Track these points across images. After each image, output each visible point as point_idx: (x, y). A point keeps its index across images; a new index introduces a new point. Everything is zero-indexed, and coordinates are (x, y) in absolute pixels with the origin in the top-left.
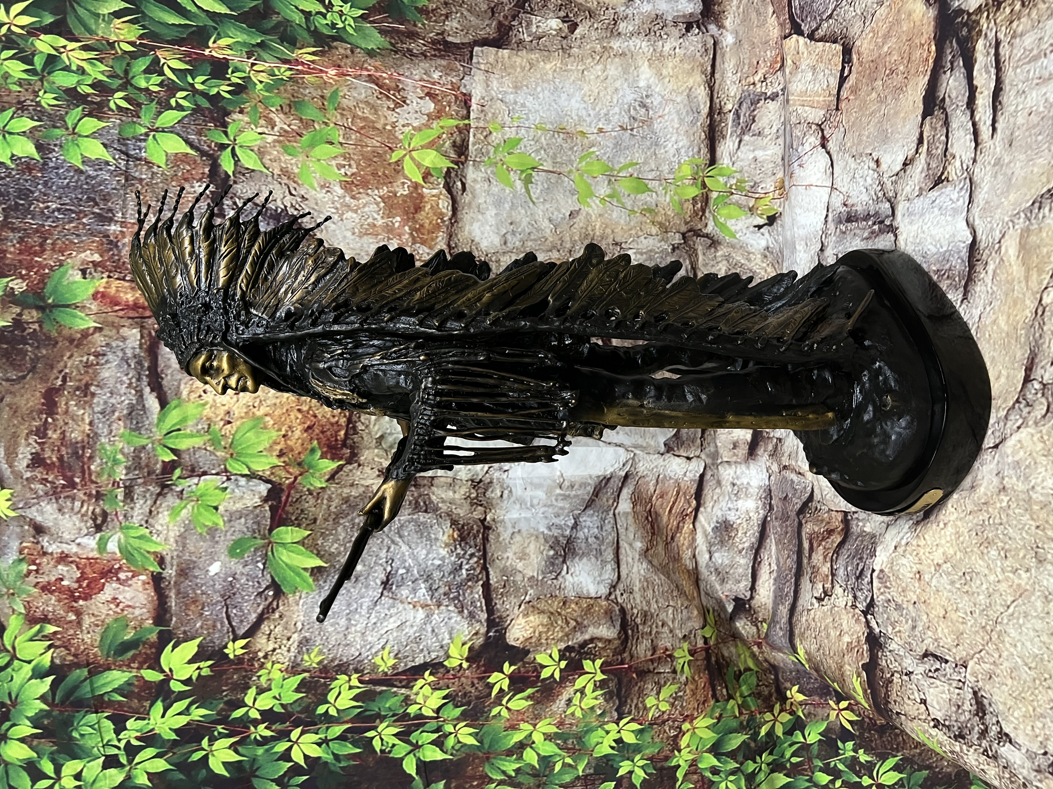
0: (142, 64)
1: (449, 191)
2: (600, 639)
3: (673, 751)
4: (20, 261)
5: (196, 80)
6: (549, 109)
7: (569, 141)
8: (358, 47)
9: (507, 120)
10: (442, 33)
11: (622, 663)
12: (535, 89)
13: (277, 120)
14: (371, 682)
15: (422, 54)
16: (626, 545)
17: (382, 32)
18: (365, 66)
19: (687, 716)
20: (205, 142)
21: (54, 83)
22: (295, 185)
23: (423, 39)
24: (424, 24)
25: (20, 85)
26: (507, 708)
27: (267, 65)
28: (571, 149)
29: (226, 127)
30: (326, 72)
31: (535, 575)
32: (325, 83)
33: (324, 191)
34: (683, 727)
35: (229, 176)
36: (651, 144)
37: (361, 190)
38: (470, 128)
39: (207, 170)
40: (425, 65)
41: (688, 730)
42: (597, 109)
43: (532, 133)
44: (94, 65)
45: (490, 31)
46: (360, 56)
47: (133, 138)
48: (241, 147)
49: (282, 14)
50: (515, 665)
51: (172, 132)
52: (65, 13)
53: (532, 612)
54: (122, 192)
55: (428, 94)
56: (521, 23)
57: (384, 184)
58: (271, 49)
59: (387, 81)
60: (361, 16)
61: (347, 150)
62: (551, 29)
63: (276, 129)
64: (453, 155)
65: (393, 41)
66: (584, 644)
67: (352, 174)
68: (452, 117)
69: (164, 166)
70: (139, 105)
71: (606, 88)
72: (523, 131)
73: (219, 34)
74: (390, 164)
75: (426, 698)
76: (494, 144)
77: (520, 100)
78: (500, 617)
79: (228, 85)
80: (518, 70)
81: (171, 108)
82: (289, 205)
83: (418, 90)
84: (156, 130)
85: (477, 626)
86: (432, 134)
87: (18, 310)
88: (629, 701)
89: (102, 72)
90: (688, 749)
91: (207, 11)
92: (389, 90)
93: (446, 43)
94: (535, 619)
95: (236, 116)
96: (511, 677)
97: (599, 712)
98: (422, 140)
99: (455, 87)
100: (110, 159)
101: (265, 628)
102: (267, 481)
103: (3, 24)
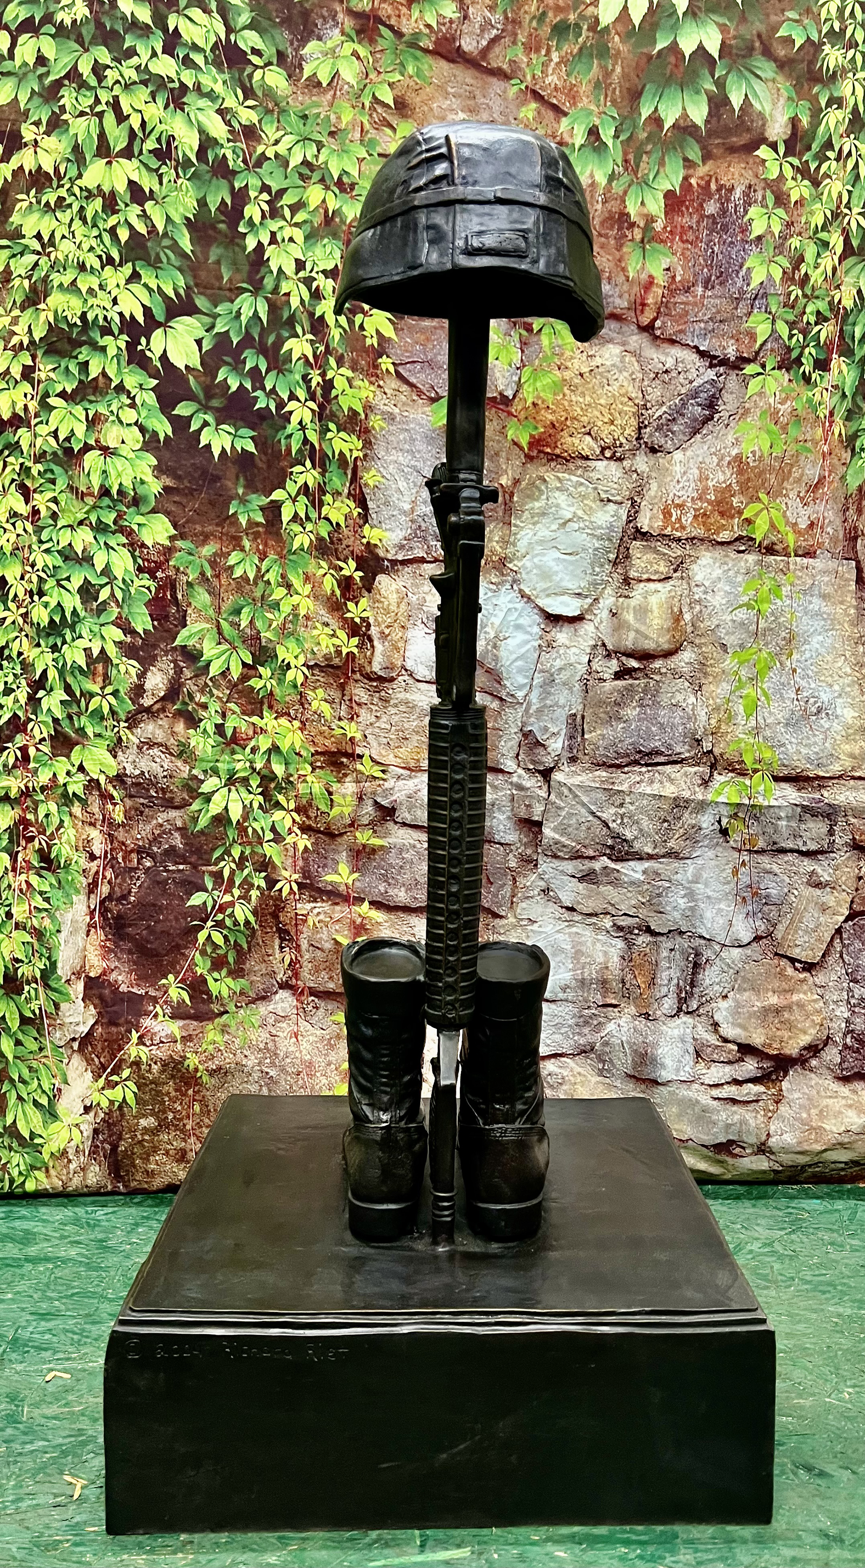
0: (823, 309)
1: (736, 540)
2: (372, 654)
4: (675, 226)
5: (811, 349)
6: (807, 624)
7: (783, 642)
8: (847, 468)
9: (797, 589)
13: (786, 406)
14: (355, 467)
15: (845, 519)
18: (832, 474)
20: (765, 354)
21: (807, 247)
22: (736, 418)
23: (856, 519)
25: (805, 223)
27: (827, 400)
28: (777, 645)
29: (777, 369)
30: (825, 444)
32: (816, 443)
33: (733, 441)
35: (741, 371)
37: (735, 469)
38: (787, 557)
39: (745, 355)
40: (838, 522)
42: (811, 668)
43: (787, 609)
44: (821, 275)
46: (840, 470)
47: (767, 303)
48: (764, 380)
50: (361, 580)
51: (772, 331)
52: (859, 255)
55: (812, 523)
57: (740, 488)
58: (840, 403)
59: (820, 491)
61: (765, 458)
63: (779, 405)
64: (765, 543)
65: (853, 496)
66: (370, 640)
67: (747, 463)
68: (795, 542)
69: (747, 325)
70: (793, 307)
72: (788, 602)
73: (849, 364)
74: (756, 492)
75: (338, 509)
76: (776, 578)
77: (814, 600)
78: (398, 569)
79: (809, 372)
80: (840, 599)
81: (790, 331)
82: (720, 415)
83: (815, 516)
84: (773, 320)
85: (392, 552)
86: (781, 526)
87: (641, 225)
89: (816, 281)
93: (856, 538)
94: (393, 599)
95: (787, 377)
96: (351, 577)
98: (775, 518)
99: (820, 545)
100: (752, 286)
101: (404, 388)
102: (514, 396)
103: (850, 210)
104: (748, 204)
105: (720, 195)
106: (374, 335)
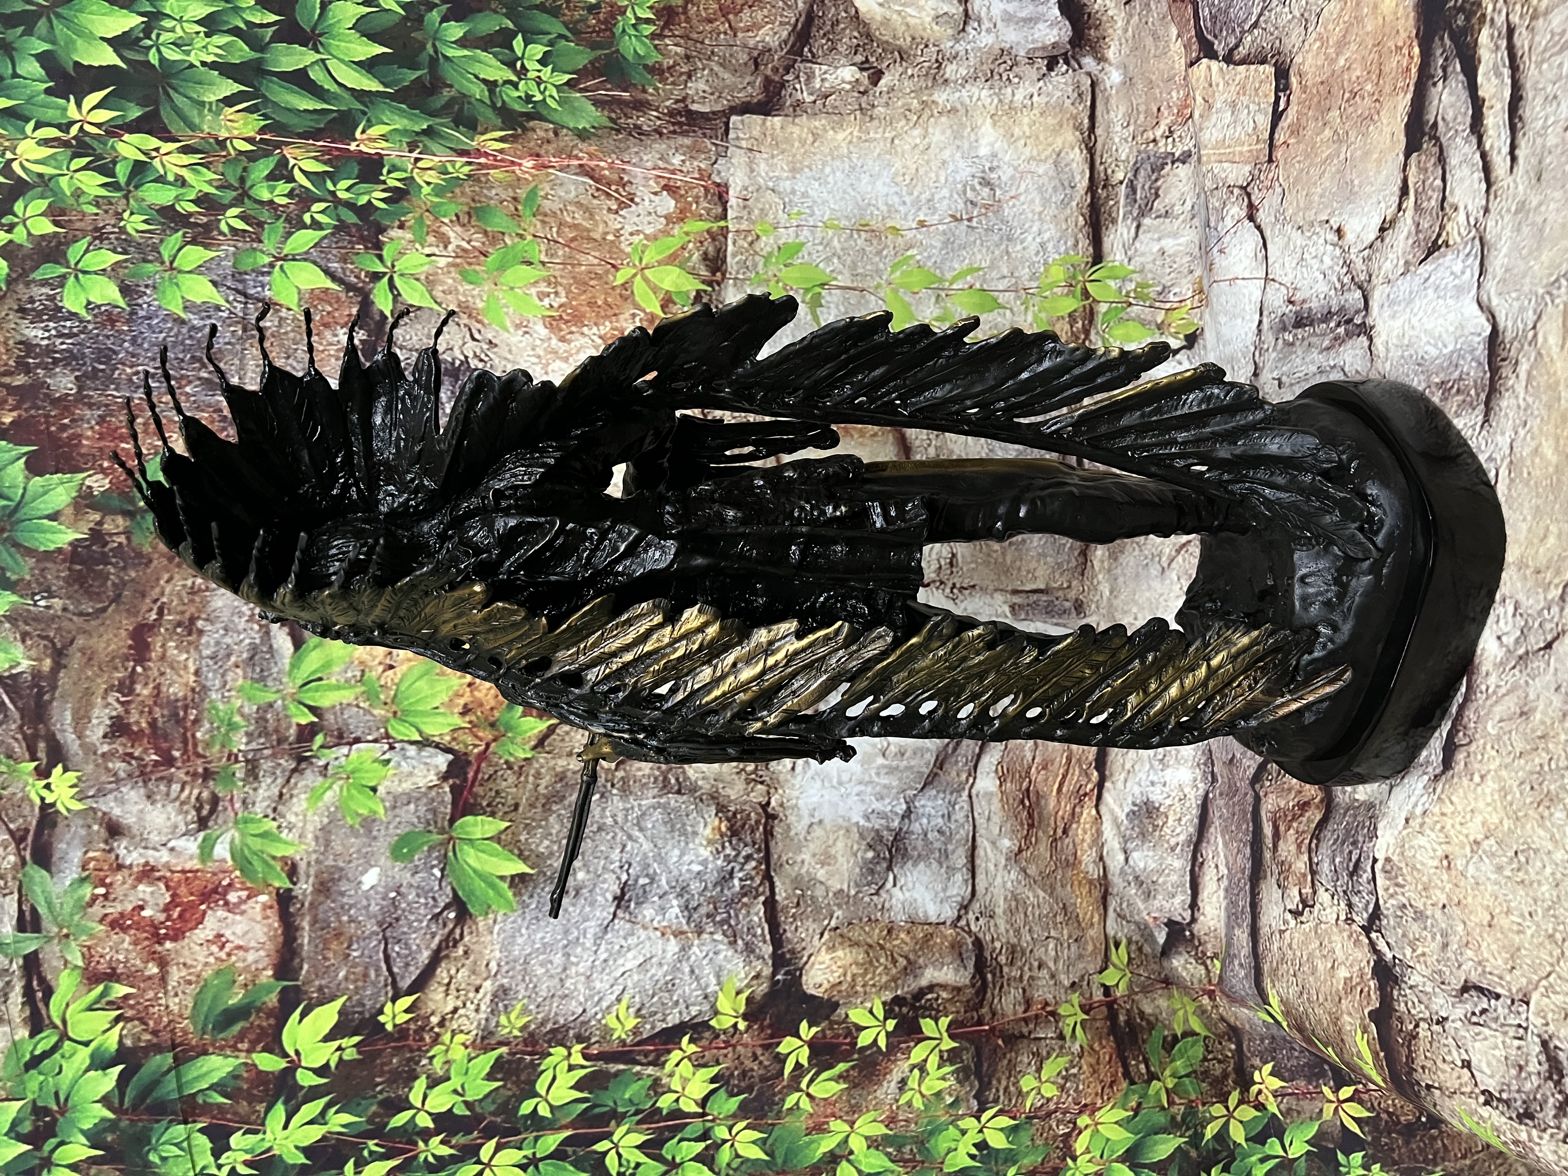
0: (264, 167)
2: (943, 987)
3: (1064, 1159)
4: (101, 449)
5: (339, 186)
6: (842, 199)
7: (875, 242)
8: (563, 127)
9: (782, 217)
10: (684, 100)
11: (980, 1022)
12: (822, 170)
13: (452, 235)
14: (603, 1057)
15: (656, 131)
16: (986, 843)
17: (598, 103)
18: (575, 152)
19: (1086, 1105)
20: (352, 271)
21: (143, 200)
22: (479, 326)
23: (657, 110)
24: (656, 89)
25: (97, 205)
26: (809, 1095)
27: (437, 159)
28: (879, 253)
29: (381, 249)
30: (520, 165)
31: (845, 887)
32: (519, 179)
33: (520, 332)
34: (1079, 1122)
35: (386, 318)
36: (1001, 239)
37: (574, 329)
38: (728, 232)
39: (354, 311)
40: (660, 146)
41: (1086, 1127)
42: (916, 193)
43: (819, 233)
44: (199, 172)
45: (753, 92)
46: (567, 138)
47: (253, 271)
48: (402, 275)
49: (456, 86)
50: (817, 1025)
51: (305, 260)
52: (158, 104)
53: (841, 944)
54: (238, 347)
55: (666, 188)
56: (798, 77)
57: (607, 317)
58: (442, 137)
59: (607, 172)
60: (568, 83)
61: (552, 272)
62: (843, 82)
63: (450, 247)
64: (704, 272)
65: (613, 115)
66: (921, 993)
67: (560, 306)
68: (700, 218)
69: (295, 308)
70: (260, 225)
71: (928, 162)
72: (806, 232)
73: (369, 121)
74: (613, 288)
75: (685, 1081)
76: (764, 253)
77: (800, 188)
78: (792, 951)
79: (383, 191)
80: (797, 144)
81: (305, 227)
82: (471, 355)
83: (652, 183)
84: (285, 259)
85: (758, 965)
86: (673, 243)
87: (97, 517)
88: (994, 1082)
89: (210, 182)
90: (1088, 1156)
91: (352, 90)
92: (609, 185)
93: (690, 114)
94: (846, 956)
95: (395, 233)
96: (812, 1044)
97: (949, 1100)
98: (659, 253)
99: (704, 175)
100: (222, 302)
101: (442, 974)
102: (447, 750)
103: (72, 123)
104: (56, 312)
105: (38, 366)
106: (335, 1044)
